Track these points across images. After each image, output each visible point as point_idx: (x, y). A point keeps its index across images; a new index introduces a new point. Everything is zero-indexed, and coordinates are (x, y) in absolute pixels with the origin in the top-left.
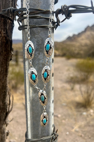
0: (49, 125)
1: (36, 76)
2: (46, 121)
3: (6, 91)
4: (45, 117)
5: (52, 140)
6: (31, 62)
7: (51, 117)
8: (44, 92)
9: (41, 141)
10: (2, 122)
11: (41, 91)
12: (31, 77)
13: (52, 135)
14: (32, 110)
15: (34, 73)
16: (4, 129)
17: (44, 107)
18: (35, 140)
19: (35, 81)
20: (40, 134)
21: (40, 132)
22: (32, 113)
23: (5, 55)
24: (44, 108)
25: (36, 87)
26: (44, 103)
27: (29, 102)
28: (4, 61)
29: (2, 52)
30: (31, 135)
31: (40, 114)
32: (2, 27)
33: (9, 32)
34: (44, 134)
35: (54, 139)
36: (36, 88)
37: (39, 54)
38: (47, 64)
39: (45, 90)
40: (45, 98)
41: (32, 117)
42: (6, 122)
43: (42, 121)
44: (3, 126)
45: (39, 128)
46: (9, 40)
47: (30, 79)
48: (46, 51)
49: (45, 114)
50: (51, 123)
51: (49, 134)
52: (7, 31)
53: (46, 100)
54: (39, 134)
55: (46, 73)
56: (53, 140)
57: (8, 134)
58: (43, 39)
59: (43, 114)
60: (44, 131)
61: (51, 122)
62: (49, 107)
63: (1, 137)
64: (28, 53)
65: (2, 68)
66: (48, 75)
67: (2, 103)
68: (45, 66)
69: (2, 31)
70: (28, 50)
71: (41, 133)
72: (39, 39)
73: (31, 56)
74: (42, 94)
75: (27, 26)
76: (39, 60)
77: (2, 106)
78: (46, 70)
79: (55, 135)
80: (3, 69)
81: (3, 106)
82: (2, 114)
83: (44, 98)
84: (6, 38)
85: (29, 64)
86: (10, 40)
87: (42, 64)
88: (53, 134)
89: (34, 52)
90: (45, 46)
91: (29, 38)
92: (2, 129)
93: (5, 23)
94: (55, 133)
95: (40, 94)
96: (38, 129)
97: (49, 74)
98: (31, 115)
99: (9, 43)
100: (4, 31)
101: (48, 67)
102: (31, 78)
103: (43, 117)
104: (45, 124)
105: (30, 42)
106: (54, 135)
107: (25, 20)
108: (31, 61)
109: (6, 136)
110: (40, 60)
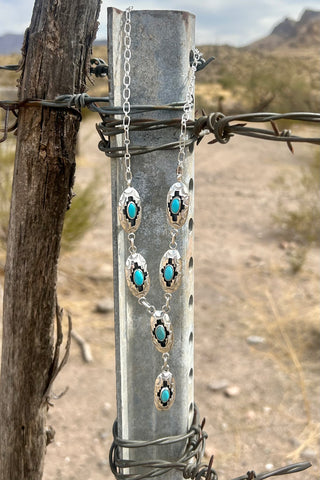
0: (178, 404)
1: (145, 274)
2: (168, 395)
3: (53, 304)
4: (165, 384)
5: (188, 446)
6: (132, 240)
7: (184, 380)
8: (166, 319)
9: (155, 447)
10: (37, 398)
11: (157, 313)
12: (132, 278)
13: (188, 432)
14: (134, 360)
15: (140, 267)
16: (42, 421)
17: (166, 356)
18: (141, 442)
19: (141, 289)
20: (154, 429)
21: (154, 425)
22: (131, 369)
23: (56, 205)
24: (165, 360)
25: (144, 303)
26: (163, 344)
27: (125, 340)
28: (50, 220)
29: (48, 196)
30: (129, 430)
31: (155, 371)
32: (51, 134)
33: (68, 143)
34: (164, 431)
35: (193, 444)
36: (143, 306)
37: (153, 211)
38: (173, 246)
39: (167, 310)
40: (167, 333)
41: (131, 382)
42: (47, 398)
43: (159, 394)
44: (40, 411)
45: (150, 413)
46: (68, 164)
47: (129, 283)
48: (172, 214)
49: (168, 374)
50: (185, 398)
51: (180, 428)
52: (63, 142)
53: (169, 337)
54: (151, 430)
55: (171, 268)
56: (192, 447)
57: (50, 437)
58: (164, 173)
59: (160, 375)
60: (166, 422)
61: (185, 394)
62: (180, 353)
63: (33, 444)
64: (127, 217)
65: (45, 239)
66: (176, 273)
67: (41, 340)
68: (169, 251)
69: (52, 144)
70: (125, 211)
71: (157, 425)
72: (154, 174)
73: (133, 224)
74: (159, 322)
75: (123, 149)
76: (153, 226)
77: (38, 350)
78: (170, 260)
79: (197, 432)
80: (46, 245)
81: (42, 348)
82: (38, 374)
83: (164, 333)
84: (59, 159)
85: (128, 243)
86: (71, 163)
87: (161, 236)
88: (192, 429)
89: (140, 216)
90: (168, 201)
91: (129, 181)
92: (37, 419)
93: (60, 124)
94: (197, 427)
95: (153, 321)
96: (147, 416)
97: (177, 270)
98: (131, 375)
99: (67, 171)
100: (56, 143)
101: (177, 252)
102: (132, 280)
103: (161, 384)
104: (165, 404)
105: (131, 191)
106: (193, 432)
107: (119, 137)
108: (132, 236)
109: (45, 444)
110: (155, 225)
